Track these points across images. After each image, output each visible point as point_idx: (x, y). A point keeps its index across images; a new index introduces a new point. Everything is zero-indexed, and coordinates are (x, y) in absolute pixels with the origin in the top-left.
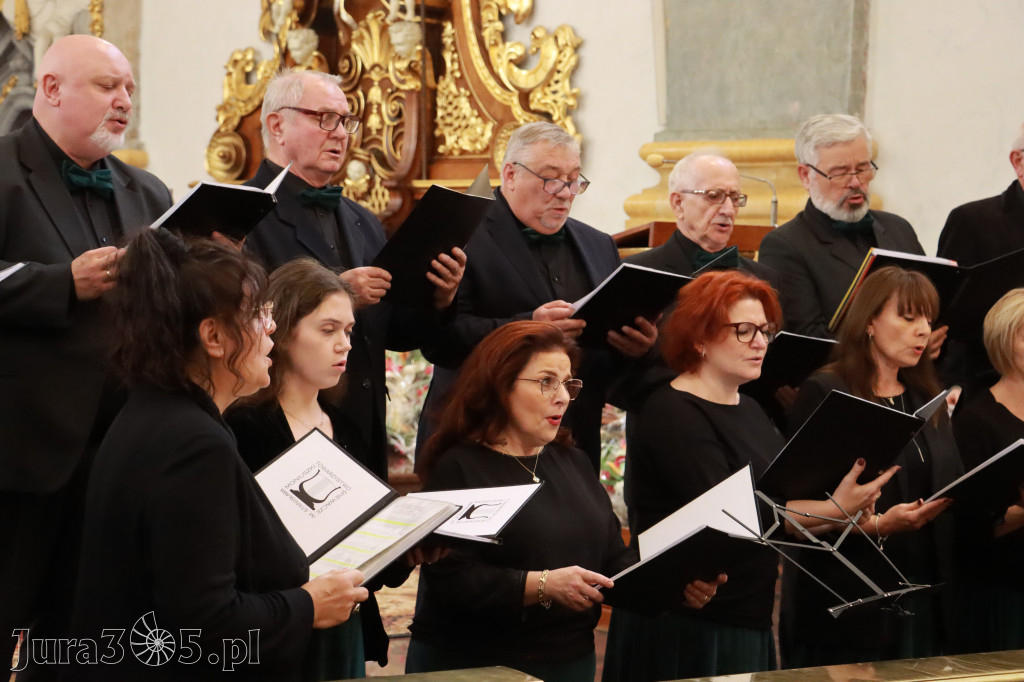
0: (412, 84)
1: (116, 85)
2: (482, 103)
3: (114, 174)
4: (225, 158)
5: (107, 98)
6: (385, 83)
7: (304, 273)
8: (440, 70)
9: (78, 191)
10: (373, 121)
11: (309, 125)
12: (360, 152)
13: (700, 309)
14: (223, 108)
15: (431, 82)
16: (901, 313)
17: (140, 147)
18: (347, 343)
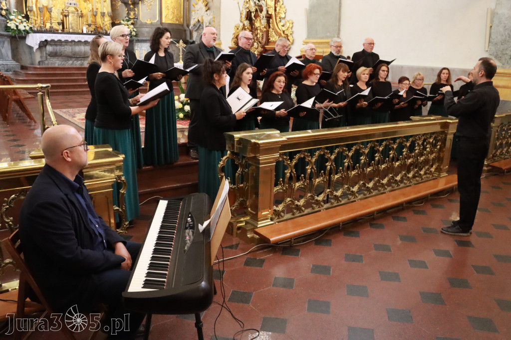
0: (265, 30)
1: (214, 34)
2: (277, 33)
3: (214, 49)
4: (234, 42)
5: (213, 36)
6: (260, 29)
7: (244, 65)
8: (269, 27)
9: (208, 51)
10: (258, 36)
11: (245, 40)
12: (256, 41)
13: (309, 70)
14: (234, 34)
15: (268, 29)
16: (343, 72)
17: (220, 41)
18: (251, 76)
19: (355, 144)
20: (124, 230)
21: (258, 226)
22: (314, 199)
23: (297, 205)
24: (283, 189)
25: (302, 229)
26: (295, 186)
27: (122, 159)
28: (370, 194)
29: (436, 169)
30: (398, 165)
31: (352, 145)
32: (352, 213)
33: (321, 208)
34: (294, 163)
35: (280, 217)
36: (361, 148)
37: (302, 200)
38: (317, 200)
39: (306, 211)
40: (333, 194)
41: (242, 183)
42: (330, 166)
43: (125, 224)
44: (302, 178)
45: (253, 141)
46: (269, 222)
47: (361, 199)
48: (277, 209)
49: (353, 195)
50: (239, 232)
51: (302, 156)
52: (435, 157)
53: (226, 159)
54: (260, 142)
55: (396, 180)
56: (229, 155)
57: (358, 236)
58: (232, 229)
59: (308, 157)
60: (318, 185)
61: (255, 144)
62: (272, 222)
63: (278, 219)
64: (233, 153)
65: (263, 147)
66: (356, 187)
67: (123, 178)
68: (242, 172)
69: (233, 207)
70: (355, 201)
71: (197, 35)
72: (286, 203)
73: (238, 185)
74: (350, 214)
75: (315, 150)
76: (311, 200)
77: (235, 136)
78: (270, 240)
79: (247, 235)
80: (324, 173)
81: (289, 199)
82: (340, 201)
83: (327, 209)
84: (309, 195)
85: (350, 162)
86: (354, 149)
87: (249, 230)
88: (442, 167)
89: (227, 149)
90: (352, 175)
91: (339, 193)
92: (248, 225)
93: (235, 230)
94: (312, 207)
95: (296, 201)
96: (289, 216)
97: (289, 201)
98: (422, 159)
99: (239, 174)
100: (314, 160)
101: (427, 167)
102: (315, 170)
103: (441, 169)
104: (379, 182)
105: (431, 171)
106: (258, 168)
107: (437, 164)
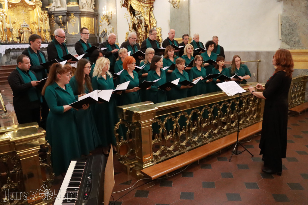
0: (144, 34)
6: (142, 34)
8: (147, 33)
10: (141, 38)
12: (140, 42)
14: (126, 38)
15: (146, 34)
17: (118, 43)
19: (204, 106)
20: (52, 178)
21: (144, 167)
22: (179, 145)
23: (169, 150)
24: (158, 141)
25: (172, 167)
26: (166, 138)
27: (43, 133)
28: (216, 137)
29: (257, 116)
30: (233, 117)
31: (202, 107)
32: (206, 153)
33: (185, 150)
34: (164, 123)
35: (158, 159)
36: (208, 109)
37: (172, 146)
38: (182, 145)
39: (175, 153)
40: (192, 140)
41: (131, 139)
42: (189, 122)
43: (52, 175)
44: (170, 132)
45: (135, 112)
46: (151, 164)
47: (211, 142)
48: (156, 154)
49: (205, 139)
50: (131, 172)
51: (170, 118)
52: (255, 108)
53: (119, 124)
54: (140, 112)
55: (232, 126)
56: (121, 121)
57: (211, 168)
58: (127, 171)
59: (174, 118)
60: (181, 136)
61: (137, 114)
62: (153, 164)
63: (157, 160)
64: (123, 120)
65: (142, 115)
66: (207, 134)
67: (48, 144)
68: (130, 132)
69: (127, 155)
70: (207, 143)
71: (104, 40)
72: (161, 150)
73: (128, 141)
74: (204, 154)
75: (178, 113)
76: (178, 145)
77: (124, 109)
78: (151, 178)
79: (136, 174)
80: (185, 127)
81: (163, 147)
82: (197, 144)
83: (189, 150)
84: (176, 142)
85: (202, 119)
86: (203, 109)
87: (138, 170)
88: (260, 115)
89: (119, 117)
90: (204, 127)
91: (196, 139)
92: (137, 167)
93: (128, 171)
94: (179, 150)
95: (168, 148)
96: (163, 158)
97: (163, 148)
98: (247, 111)
99: (129, 133)
100: (177, 120)
101: (251, 116)
102: (179, 126)
103: (260, 116)
104: (222, 129)
105: (254, 118)
106: (140, 129)
107: (257, 113)
